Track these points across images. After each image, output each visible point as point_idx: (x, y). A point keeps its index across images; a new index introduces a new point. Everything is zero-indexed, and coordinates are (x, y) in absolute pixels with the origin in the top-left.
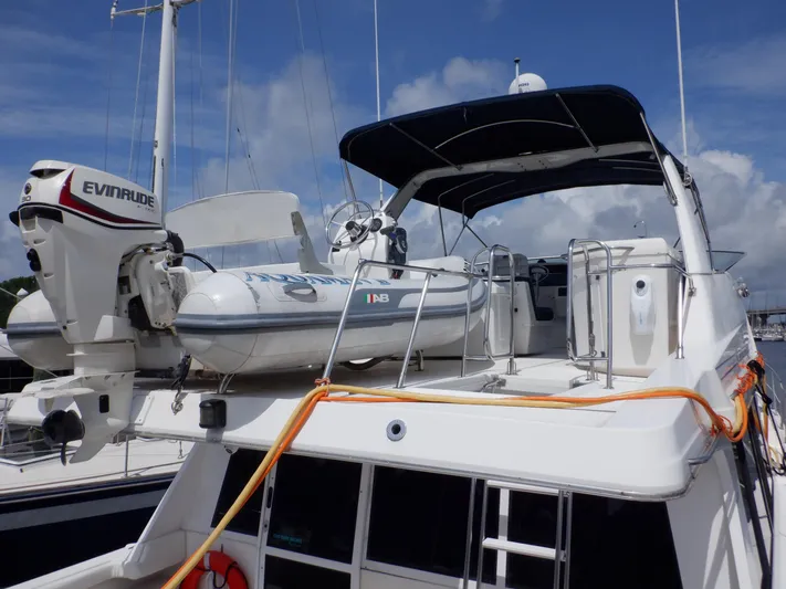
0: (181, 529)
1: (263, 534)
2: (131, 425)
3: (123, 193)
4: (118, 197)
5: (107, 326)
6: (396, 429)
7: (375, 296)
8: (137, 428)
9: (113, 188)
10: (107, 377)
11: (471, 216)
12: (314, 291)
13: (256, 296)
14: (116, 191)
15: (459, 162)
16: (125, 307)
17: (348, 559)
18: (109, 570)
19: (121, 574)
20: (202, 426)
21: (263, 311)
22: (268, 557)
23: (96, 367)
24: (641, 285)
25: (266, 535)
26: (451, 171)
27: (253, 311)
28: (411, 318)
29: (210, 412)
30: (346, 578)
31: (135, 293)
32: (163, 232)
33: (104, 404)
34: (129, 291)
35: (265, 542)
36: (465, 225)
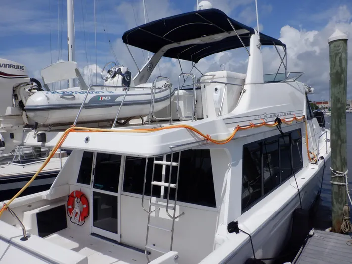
0: (68, 184)
1: (92, 184)
2: (23, 143)
3: (10, 66)
4: (9, 67)
5: (9, 111)
6: (87, 139)
7: (103, 97)
8: (25, 144)
9: (7, 65)
10: (12, 127)
11: (196, 62)
12: (74, 97)
13: (48, 99)
14: (8, 66)
15: (178, 41)
16: (18, 104)
17: (116, 191)
18: (41, 197)
19: (45, 198)
20: (38, 141)
21: (50, 103)
22: (93, 192)
23: (8, 124)
24: (216, 89)
25: (93, 184)
26: (175, 45)
27: (47, 103)
28: (119, 105)
29: (40, 137)
30: (116, 197)
31: (20, 99)
32: (29, 78)
33: (12, 136)
34: (18, 99)
35: (92, 187)
36: (194, 66)
